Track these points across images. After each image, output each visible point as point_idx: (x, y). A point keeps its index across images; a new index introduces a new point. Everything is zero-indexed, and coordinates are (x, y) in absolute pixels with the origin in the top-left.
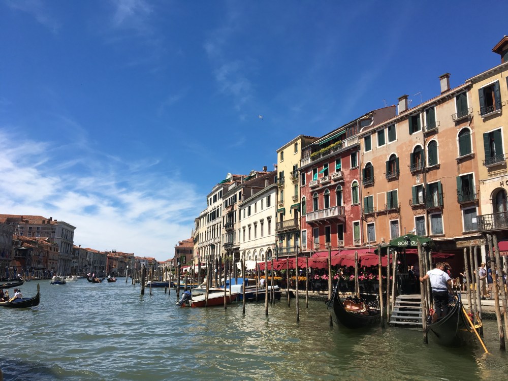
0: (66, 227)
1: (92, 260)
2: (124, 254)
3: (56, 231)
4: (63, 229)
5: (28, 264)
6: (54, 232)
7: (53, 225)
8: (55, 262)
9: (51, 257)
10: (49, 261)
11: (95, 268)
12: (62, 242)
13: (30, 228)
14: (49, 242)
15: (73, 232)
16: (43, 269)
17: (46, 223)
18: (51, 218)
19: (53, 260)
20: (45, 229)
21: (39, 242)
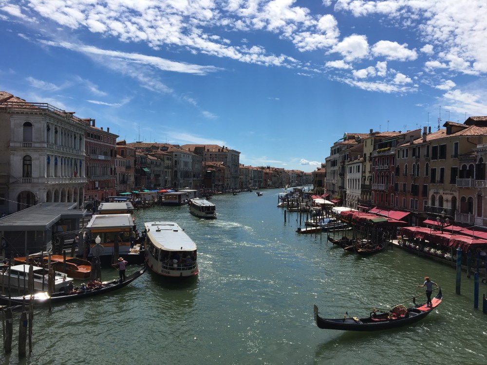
0: (234, 153)
1: (253, 176)
2: (275, 169)
3: (228, 157)
4: (232, 155)
5: (213, 183)
6: (226, 157)
7: (226, 152)
8: (228, 179)
9: (226, 176)
10: (225, 179)
11: (255, 181)
12: (232, 165)
13: (211, 155)
14: (224, 165)
15: (239, 156)
16: (222, 185)
17: (221, 150)
18: (224, 147)
19: (228, 178)
20: (220, 155)
21: (218, 166)
